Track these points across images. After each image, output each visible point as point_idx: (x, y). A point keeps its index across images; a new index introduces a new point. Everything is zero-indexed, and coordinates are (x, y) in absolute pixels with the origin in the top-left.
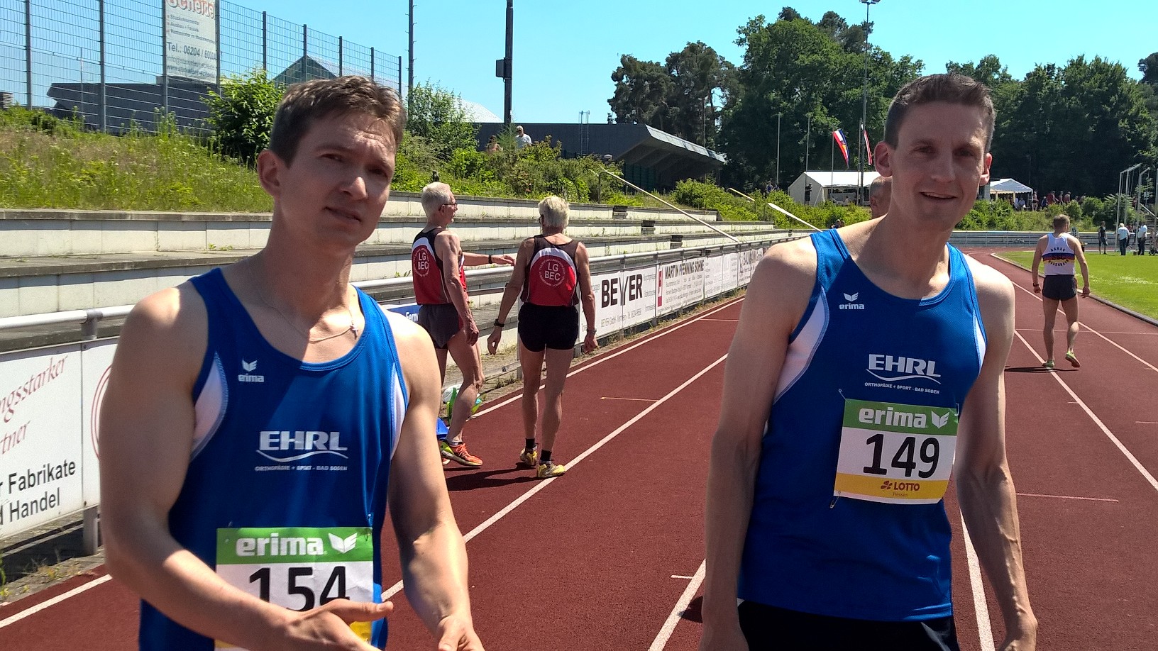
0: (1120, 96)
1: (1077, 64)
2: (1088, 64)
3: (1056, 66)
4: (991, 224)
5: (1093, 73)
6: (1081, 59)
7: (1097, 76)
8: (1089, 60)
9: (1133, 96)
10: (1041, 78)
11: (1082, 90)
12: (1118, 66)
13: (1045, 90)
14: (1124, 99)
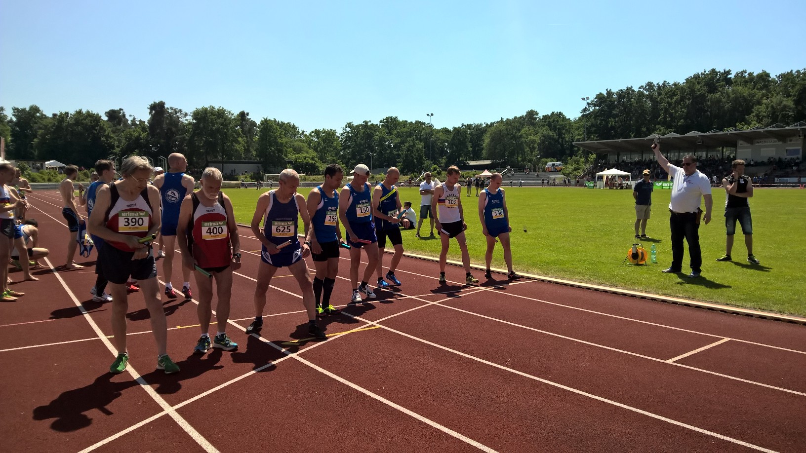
0: (100, 127)
1: (79, 113)
2: (84, 113)
3: (69, 113)
4: (49, 180)
5: (87, 117)
6: (81, 111)
7: (89, 118)
8: (84, 111)
9: (106, 127)
10: (63, 118)
11: (83, 124)
12: (98, 115)
13: (66, 123)
14: (102, 128)
